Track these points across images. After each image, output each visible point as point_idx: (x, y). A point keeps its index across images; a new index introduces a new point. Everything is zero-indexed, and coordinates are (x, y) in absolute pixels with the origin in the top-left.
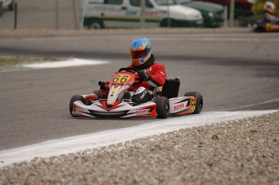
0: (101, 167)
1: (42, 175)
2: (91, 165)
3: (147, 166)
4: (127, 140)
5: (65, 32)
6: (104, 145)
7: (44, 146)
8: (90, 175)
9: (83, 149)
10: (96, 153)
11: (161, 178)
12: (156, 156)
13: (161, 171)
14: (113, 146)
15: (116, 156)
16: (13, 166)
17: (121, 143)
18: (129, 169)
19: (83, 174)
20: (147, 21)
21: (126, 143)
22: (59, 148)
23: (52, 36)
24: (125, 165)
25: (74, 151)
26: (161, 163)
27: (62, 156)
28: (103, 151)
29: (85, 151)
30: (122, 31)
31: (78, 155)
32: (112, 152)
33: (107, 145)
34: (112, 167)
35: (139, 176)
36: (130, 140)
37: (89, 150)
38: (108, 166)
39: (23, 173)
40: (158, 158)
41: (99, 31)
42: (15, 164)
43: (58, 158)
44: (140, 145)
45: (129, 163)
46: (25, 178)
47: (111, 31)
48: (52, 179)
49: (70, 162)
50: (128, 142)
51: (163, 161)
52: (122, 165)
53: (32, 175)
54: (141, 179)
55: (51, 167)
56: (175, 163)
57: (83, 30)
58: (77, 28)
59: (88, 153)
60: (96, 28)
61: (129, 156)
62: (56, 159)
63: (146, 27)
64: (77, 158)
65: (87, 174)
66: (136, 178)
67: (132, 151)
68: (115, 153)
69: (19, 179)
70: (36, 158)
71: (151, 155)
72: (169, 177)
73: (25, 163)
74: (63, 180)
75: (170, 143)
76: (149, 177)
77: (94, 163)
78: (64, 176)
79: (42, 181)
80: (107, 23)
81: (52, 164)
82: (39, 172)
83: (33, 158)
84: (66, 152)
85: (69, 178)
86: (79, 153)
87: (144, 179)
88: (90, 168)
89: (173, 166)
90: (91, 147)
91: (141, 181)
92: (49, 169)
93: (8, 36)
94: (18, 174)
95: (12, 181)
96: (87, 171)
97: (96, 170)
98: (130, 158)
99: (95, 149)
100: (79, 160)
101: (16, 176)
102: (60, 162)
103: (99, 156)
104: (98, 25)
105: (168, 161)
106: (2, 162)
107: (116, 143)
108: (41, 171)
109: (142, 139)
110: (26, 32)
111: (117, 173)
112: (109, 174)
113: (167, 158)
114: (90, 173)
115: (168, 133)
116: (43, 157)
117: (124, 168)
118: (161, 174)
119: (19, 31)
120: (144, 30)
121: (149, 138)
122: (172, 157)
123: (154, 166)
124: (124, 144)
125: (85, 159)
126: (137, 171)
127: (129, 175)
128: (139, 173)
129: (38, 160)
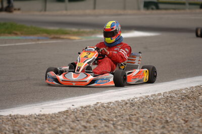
0: (144, 110)
1: (100, 115)
2: (137, 109)
3: (177, 110)
4: (165, 91)
5: (130, 12)
6: (148, 94)
7: (105, 94)
8: (134, 116)
9: (132, 97)
10: (141, 100)
11: (187, 119)
12: (185, 103)
13: (187, 114)
14: (155, 95)
15: (155, 103)
16: (80, 108)
17: (160, 93)
18: (164, 113)
19: (129, 116)
20: (190, 4)
21: (164, 93)
22: (115, 96)
23: (120, 15)
24: (161, 110)
25: (125, 98)
26: (188, 108)
27: (116, 102)
28: (147, 99)
29: (134, 99)
30: (172, 11)
31: (128, 102)
32: (153, 100)
33: (150, 94)
34: (151, 111)
35: (170, 118)
36: (167, 91)
37: (136, 98)
38: (148, 109)
39: (87, 114)
40: (186, 105)
41: (155, 12)
42: (82, 107)
43: (113, 103)
44: (174, 95)
45: (165, 108)
46: (87, 117)
47: (163, 12)
48: (107, 118)
49: (121, 107)
50: (166, 92)
51: (189, 107)
52: (159, 109)
53: (93, 115)
54: (172, 119)
55: (108, 110)
56: (198, 108)
57: (143, 11)
58: (139, 9)
59: (136, 100)
60: (152, 9)
61: (165, 103)
62: (112, 104)
63: (189, 9)
64: (127, 103)
65: (132, 115)
66: (168, 119)
67: (167, 99)
68: (155, 101)
69: (84, 118)
70: (98, 103)
71: (181, 102)
72: (192, 119)
73: (89, 106)
74: (115, 119)
75: (196, 94)
76: (178, 118)
77: (139, 107)
78: (116, 117)
79: (100, 119)
80: (161, 6)
81: (108, 107)
82: (98, 113)
83: (95, 103)
84: (120, 99)
85: (119, 118)
86: (129, 100)
87: (174, 120)
88: (135, 111)
89: (196, 110)
90: (138, 96)
91: (171, 122)
92: (106, 111)
93: (89, 15)
94: (83, 114)
95: (78, 119)
96: (133, 113)
97: (139, 112)
98: (165, 105)
99: (141, 98)
100: (128, 105)
101: (81, 115)
102: (114, 106)
103: (143, 102)
104: (154, 7)
105: (193, 107)
106: (73, 105)
107: (157, 93)
108: (100, 112)
109: (176, 91)
110: (102, 12)
111: (154, 115)
112: (149, 116)
113: (192, 105)
114: (135, 115)
115: (196, 87)
116: (102, 102)
117: (160, 112)
118: (187, 116)
119: (97, 11)
120: (188, 11)
121: (182, 90)
122: (197, 104)
123: (183, 110)
124: (162, 94)
125: (132, 104)
126: (170, 114)
127: (163, 116)
128: (171, 115)
129: (99, 105)
